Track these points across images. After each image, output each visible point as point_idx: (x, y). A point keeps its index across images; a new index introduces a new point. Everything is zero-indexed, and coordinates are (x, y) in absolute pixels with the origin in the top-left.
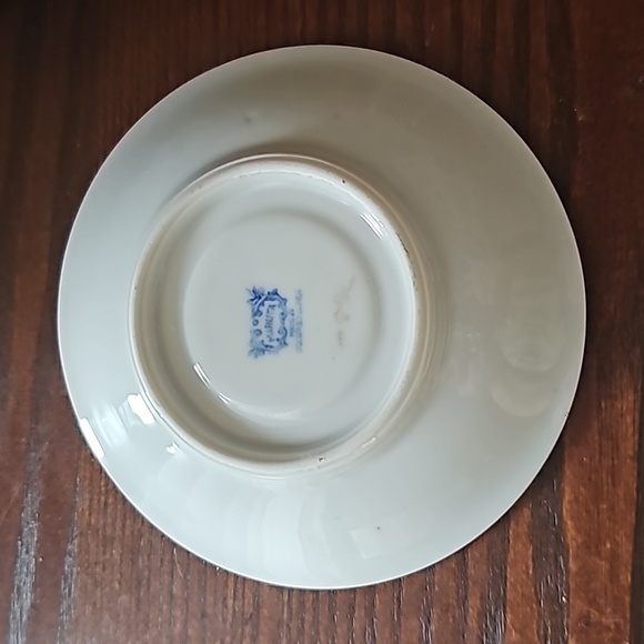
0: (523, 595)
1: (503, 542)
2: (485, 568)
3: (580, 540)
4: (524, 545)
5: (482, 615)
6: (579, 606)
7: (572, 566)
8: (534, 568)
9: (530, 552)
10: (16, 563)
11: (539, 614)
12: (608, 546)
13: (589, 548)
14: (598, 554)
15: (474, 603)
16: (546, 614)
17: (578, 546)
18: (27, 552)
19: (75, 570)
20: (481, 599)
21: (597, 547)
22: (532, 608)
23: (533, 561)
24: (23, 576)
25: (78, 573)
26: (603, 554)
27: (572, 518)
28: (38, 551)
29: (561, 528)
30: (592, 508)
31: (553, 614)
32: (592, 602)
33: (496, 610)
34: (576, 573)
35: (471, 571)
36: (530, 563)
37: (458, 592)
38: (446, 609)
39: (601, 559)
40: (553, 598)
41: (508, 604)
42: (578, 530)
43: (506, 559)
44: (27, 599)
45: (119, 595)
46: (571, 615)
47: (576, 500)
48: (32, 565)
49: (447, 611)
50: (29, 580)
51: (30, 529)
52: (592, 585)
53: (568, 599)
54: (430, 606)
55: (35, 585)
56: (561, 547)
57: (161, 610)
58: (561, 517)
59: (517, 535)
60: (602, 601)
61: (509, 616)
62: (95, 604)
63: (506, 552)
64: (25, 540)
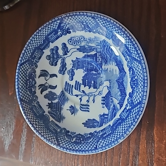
0: (143, 152)
1: (139, 139)
2: (134, 145)
3: (158, 139)
4: (144, 140)
5: (133, 156)
6: (157, 155)
7: (156, 146)
8: (146, 146)
9: (145, 142)
10: (21, 138)
11: (147, 157)
12: (165, 141)
13: (160, 141)
14: (162, 143)
15: (131, 153)
16: (149, 157)
17: (157, 141)
18: (24, 136)
19: (35, 141)
20: (133, 153)
21: (162, 141)
22: (145, 155)
23: (146, 144)
24: (23, 142)
25: (36, 142)
26: (163, 143)
27: (156, 134)
28: (26, 136)
29: (153, 136)
30: (161, 132)
31: (151, 157)
32: (160, 155)
33: (137, 155)
34: (157, 148)
35: (131, 146)
36: (145, 144)
37: (127, 151)
38: (124, 155)
39: (163, 145)
40: (151, 153)
41: (140, 154)
42: (157, 137)
43: (140, 143)
44: (24, 147)
45: (46, 147)
46: (155, 158)
47: (157, 130)
48: (25, 139)
49: (125, 155)
50: (24, 143)
51: (25, 131)
52: (160, 150)
53: (154, 154)
54: (120, 154)
55: (25, 144)
56: (153, 141)
57: (56, 152)
58: (153, 134)
59: (143, 138)
60: (163, 155)
61: (140, 157)
62: (40, 149)
63: (139, 141)
64: (23, 133)
